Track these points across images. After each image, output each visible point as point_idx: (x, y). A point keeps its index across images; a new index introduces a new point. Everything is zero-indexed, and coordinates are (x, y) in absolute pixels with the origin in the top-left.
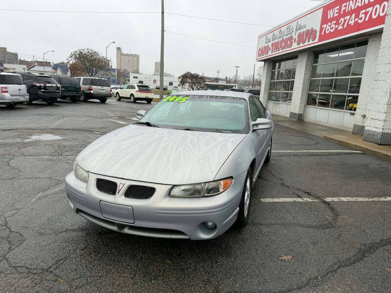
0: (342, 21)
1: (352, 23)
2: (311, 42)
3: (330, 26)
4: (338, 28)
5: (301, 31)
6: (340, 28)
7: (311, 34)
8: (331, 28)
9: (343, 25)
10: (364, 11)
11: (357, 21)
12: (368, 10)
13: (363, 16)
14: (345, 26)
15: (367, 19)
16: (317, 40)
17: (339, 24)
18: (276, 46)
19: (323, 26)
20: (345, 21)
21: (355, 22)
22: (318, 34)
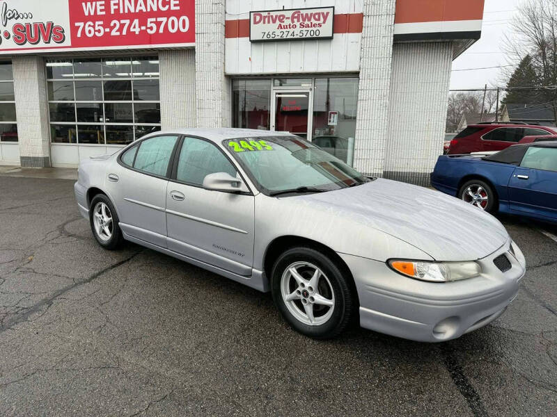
0: (115, 25)
1: (137, 31)
2: (53, 44)
3: (94, 27)
4: (110, 32)
6: (114, 33)
7: (50, 31)
8: (95, 31)
9: (120, 30)
10: (154, 20)
11: (145, 31)
12: (159, 19)
13: (154, 25)
14: (124, 33)
15: (161, 31)
16: (68, 42)
17: (112, 28)
19: (77, 24)
20: (122, 26)
21: (141, 32)
22: (68, 34)
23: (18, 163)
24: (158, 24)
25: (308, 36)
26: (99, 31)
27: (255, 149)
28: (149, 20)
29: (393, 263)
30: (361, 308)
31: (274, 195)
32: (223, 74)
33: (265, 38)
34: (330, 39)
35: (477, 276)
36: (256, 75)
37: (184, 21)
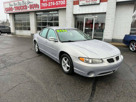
0: (49, 3)
1: (54, 4)
2: (37, 8)
5: (31, 4)
6: (49, 5)
7: (36, 6)
9: (50, 5)
11: (56, 5)
12: (59, 1)
13: (57, 3)
14: (51, 5)
16: (40, 8)
18: (17, 8)
19: (42, 4)
20: (51, 4)
21: (55, 5)
22: (40, 6)
23: (30, 35)
24: (58, 3)
25: (93, 3)
26: (46, 5)
27: (63, 32)
28: (57, 2)
29: (80, 58)
30: (74, 68)
31: (62, 42)
32: (72, 14)
33: (83, 5)
34: (99, 4)
35: (102, 63)
36: (80, 14)
37: (64, 2)
